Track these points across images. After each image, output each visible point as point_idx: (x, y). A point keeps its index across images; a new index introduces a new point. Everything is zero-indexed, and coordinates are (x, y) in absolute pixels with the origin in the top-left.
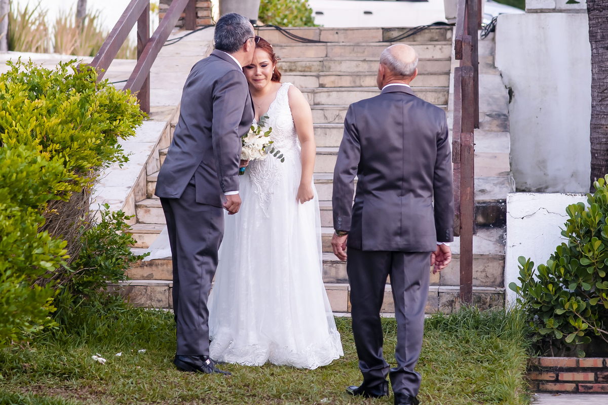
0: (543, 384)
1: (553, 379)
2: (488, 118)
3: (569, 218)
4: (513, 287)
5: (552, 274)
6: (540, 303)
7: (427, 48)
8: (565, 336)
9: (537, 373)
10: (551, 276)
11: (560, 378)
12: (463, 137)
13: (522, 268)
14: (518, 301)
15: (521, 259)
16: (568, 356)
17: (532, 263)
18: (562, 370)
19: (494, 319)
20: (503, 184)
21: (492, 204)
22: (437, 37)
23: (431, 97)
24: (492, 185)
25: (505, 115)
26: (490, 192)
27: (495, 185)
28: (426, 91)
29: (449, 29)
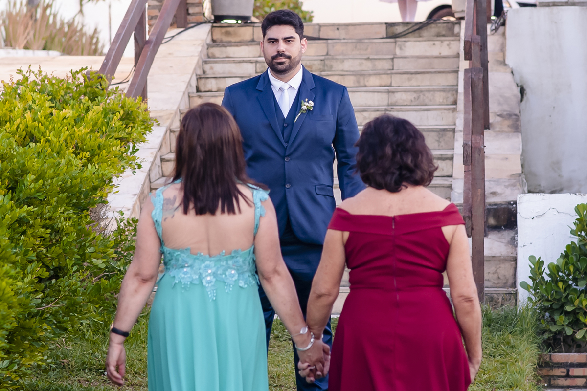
0: (554, 379)
1: (564, 374)
2: (499, 119)
3: (578, 217)
4: (524, 285)
5: (562, 272)
6: (550, 301)
7: (434, 44)
8: (574, 333)
9: (549, 368)
10: (560, 274)
11: (570, 374)
12: (473, 139)
13: (533, 267)
14: (530, 299)
15: (532, 258)
16: (578, 352)
17: (543, 262)
18: (573, 365)
19: (506, 317)
20: (515, 186)
21: (503, 206)
22: (444, 33)
23: (439, 97)
24: (503, 187)
25: (516, 115)
26: (501, 194)
27: (507, 187)
28: (434, 91)
29: (456, 24)
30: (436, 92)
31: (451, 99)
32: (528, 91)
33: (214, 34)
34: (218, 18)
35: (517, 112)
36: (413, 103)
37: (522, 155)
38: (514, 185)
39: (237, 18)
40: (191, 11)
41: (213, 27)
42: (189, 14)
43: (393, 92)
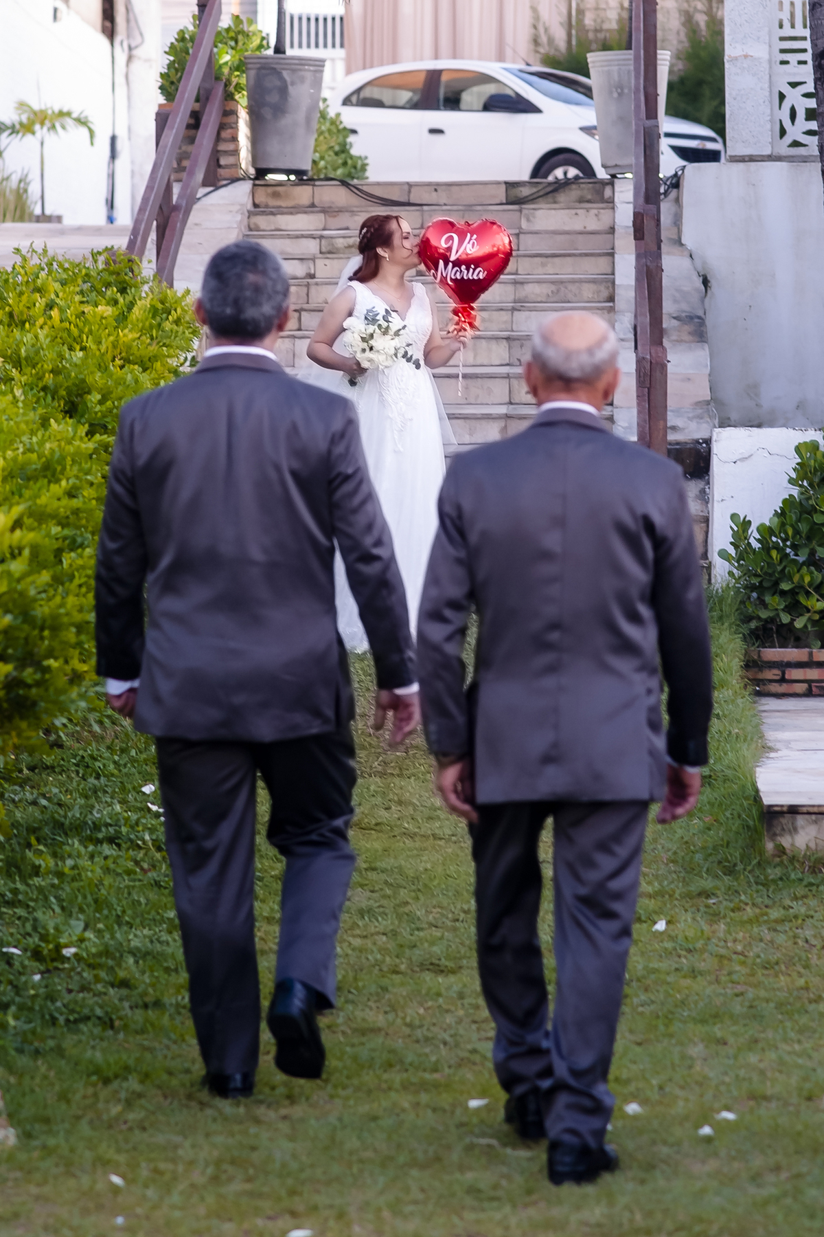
0: (764, 685)
1: (778, 678)
2: (675, 323)
3: (799, 461)
4: (723, 554)
5: (776, 536)
6: (759, 576)
7: (577, 214)
8: (793, 620)
9: (756, 670)
10: (774, 539)
11: (787, 677)
12: (653, 351)
13: (736, 529)
14: (732, 574)
15: (734, 517)
16: (797, 647)
17: (750, 522)
18: (790, 665)
20: (702, 418)
21: (688, 446)
22: (589, 197)
23: (588, 291)
24: (686, 420)
25: (699, 318)
26: (684, 429)
27: (690, 419)
28: (581, 281)
29: (607, 184)
30: (584, 284)
31: (605, 294)
32: (713, 283)
33: (256, 195)
34: (261, 173)
35: (701, 313)
36: (552, 300)
37: (710, 375)
38: (700, 417)
39: (288, 172)
40: (222, 162)
41: (254, 185)
42: (220, 166)
43: (522, 283)
